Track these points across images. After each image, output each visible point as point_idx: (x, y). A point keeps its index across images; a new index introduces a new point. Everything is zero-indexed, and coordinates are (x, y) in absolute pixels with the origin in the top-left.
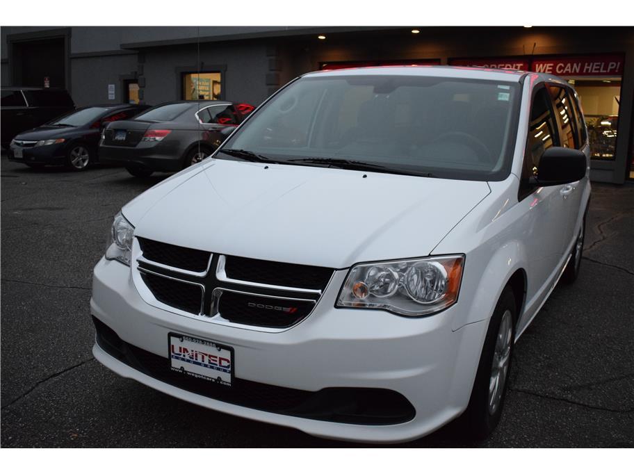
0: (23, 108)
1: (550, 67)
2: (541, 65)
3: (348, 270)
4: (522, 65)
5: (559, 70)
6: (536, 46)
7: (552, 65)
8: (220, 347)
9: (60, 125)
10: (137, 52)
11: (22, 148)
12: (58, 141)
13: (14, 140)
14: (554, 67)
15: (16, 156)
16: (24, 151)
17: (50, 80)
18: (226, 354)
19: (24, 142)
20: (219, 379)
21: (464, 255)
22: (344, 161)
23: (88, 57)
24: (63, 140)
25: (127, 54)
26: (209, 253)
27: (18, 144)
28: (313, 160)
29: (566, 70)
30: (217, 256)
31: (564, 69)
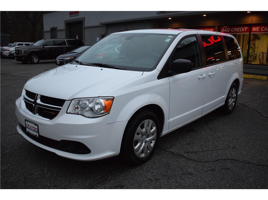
0: (66, 46)
1: (258, 28)
2: (255, 28)
3: (71, 101)
4: (247, 28)
5: (262, 30)
6: (253, 20)
7: (259, 28)
8: (36, 125)
9: (73, 52)
10: (106, 25)
11: (59, 60)
12: (71, 58)
13: (57, 58)
14: (260, 29)
15: (58, 63)
16: (60, 62)
17: (78, 36)
18: (36, 127)
19: (60, 58)
20: (36, 135)
21: (114, 97)
22: (102, 64)
23: (90, 28)
24: (73, 58)
25: (103, 26)
26: (36, 94)
27: (59, 59)
28: (95, 64)
29: (265, 29)
30: (38, 94)
31: (264, 29)
